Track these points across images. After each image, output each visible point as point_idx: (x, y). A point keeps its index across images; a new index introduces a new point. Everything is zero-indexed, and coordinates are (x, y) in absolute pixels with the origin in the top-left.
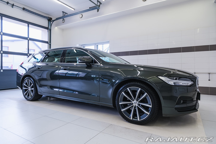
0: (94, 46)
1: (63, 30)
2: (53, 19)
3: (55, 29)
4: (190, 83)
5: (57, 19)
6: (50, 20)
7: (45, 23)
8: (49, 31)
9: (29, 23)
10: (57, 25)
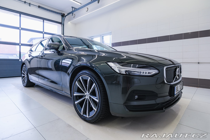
0: (99, 38)
1: (75, 24)
2: (66, 15)
3: (68, 24)
4: (154, 72)
5: (68, 14)
6: (63, 16)
7: (59, 18)
8: (62, 25)
9: (44, 19)
10: (69, 20)
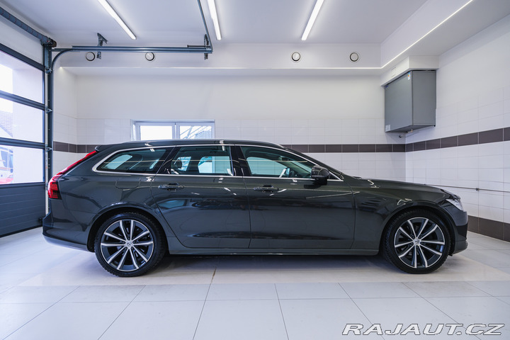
0: (171, 127)
5: (76, 49)
6: (48, 45)
8: (46, 75)
